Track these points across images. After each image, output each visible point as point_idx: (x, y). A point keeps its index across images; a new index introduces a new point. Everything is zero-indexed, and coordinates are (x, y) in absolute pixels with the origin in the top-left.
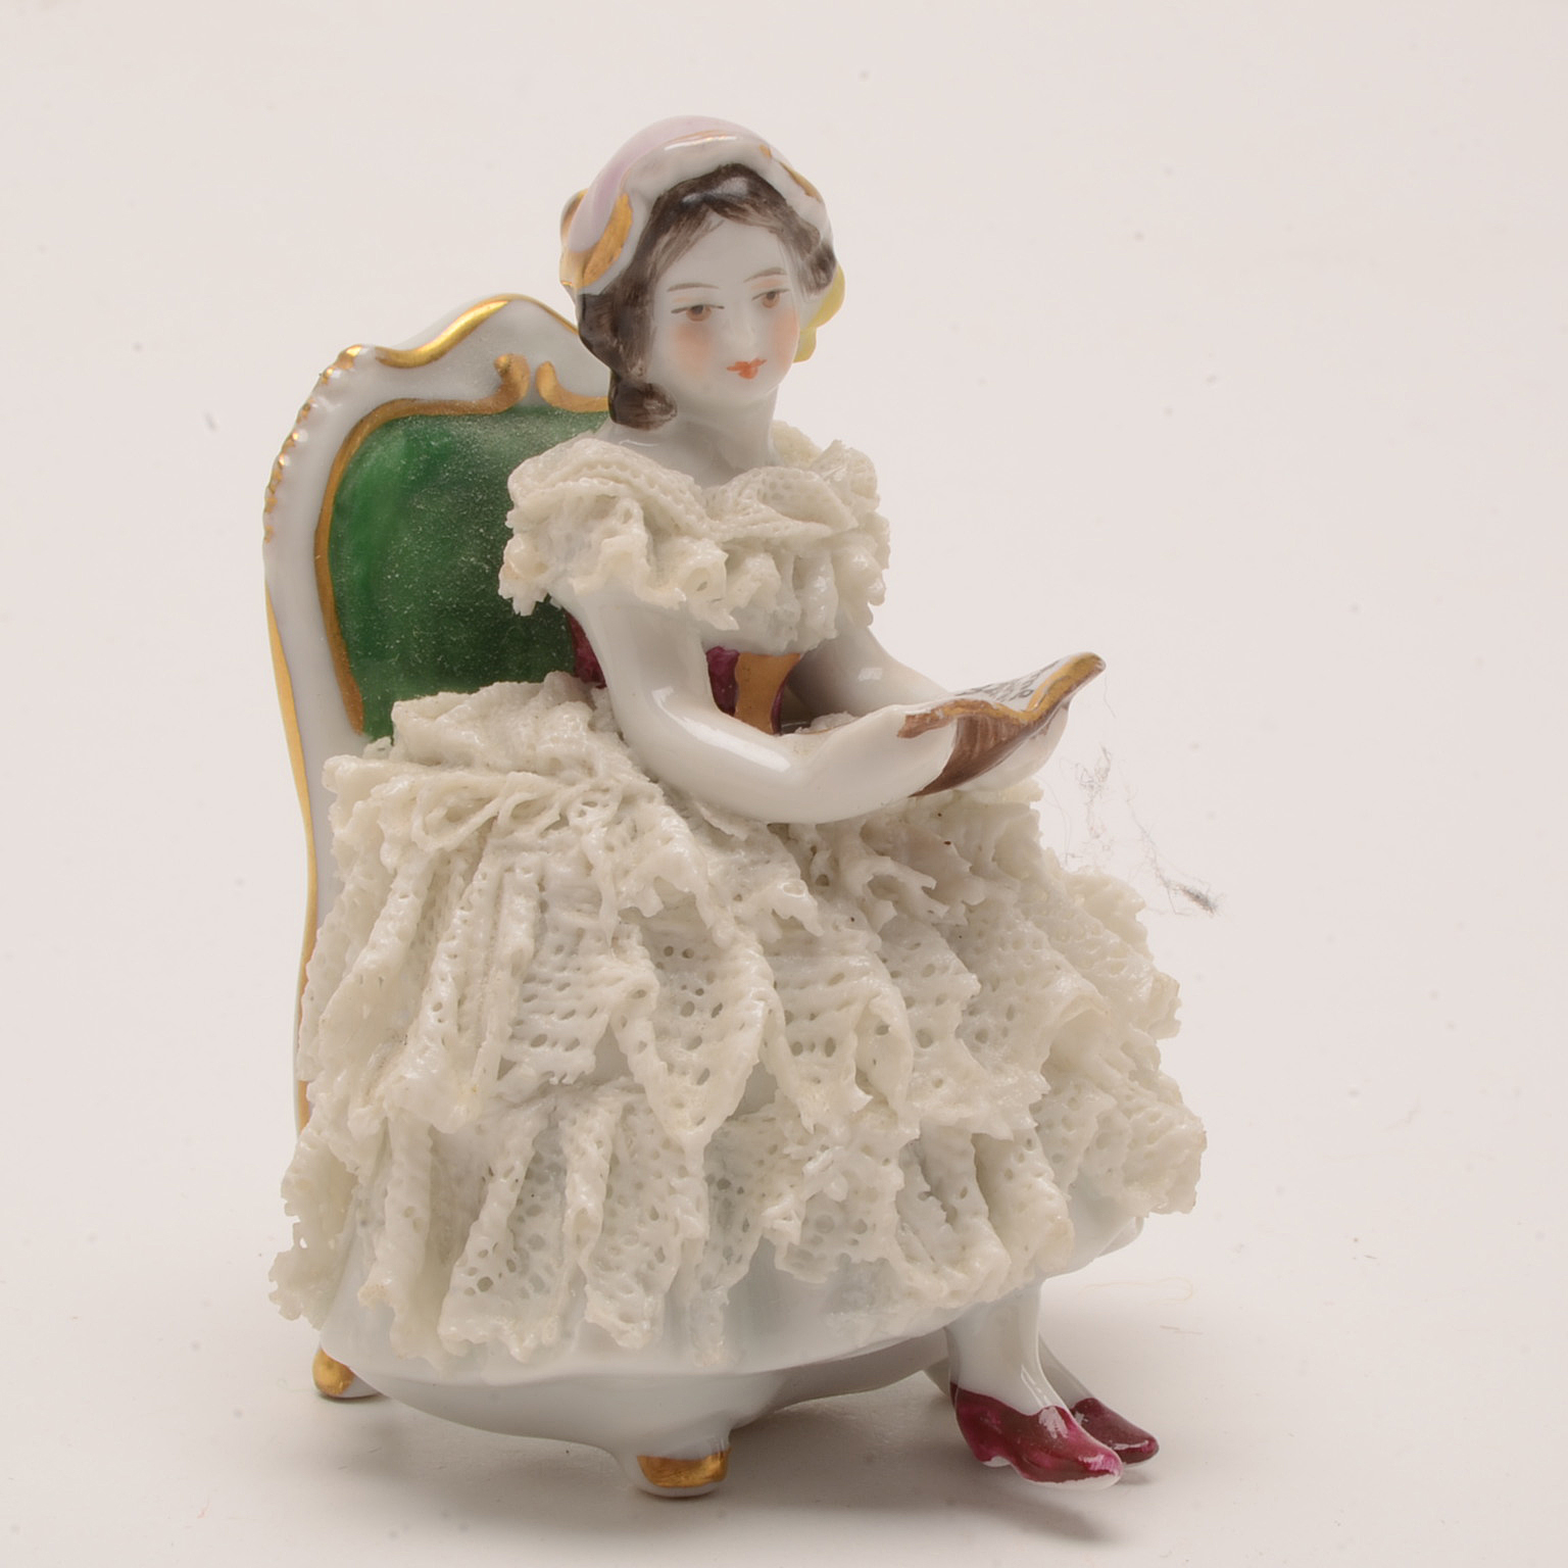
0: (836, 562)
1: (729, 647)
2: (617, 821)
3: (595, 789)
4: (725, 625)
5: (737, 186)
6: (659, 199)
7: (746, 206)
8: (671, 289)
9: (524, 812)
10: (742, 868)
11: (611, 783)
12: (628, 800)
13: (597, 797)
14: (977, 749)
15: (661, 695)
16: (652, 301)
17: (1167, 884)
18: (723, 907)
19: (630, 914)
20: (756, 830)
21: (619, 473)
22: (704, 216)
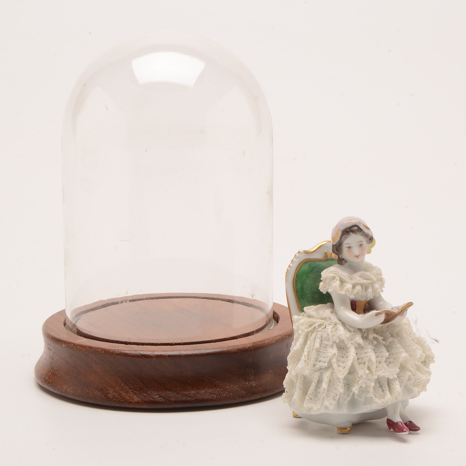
0: (373, 287)
1: (355, 300)
2: (334, 327)
3: (331, 322)
4: (352, 297)
5: (356, 228)
6: (343, 230)
7: (356, 232)
8: (345, 244)
9: (320, 326)
10: (353, 335)
11: (333, 321)
12: (336, 324)
13: (331, 324)
15: (342, 308)
16: (342, 246)
17: (431, 338)
18: (349, 341)
19: (334, 342)
20: (355, 329)
21: (336, 273)
22: (350, 233)
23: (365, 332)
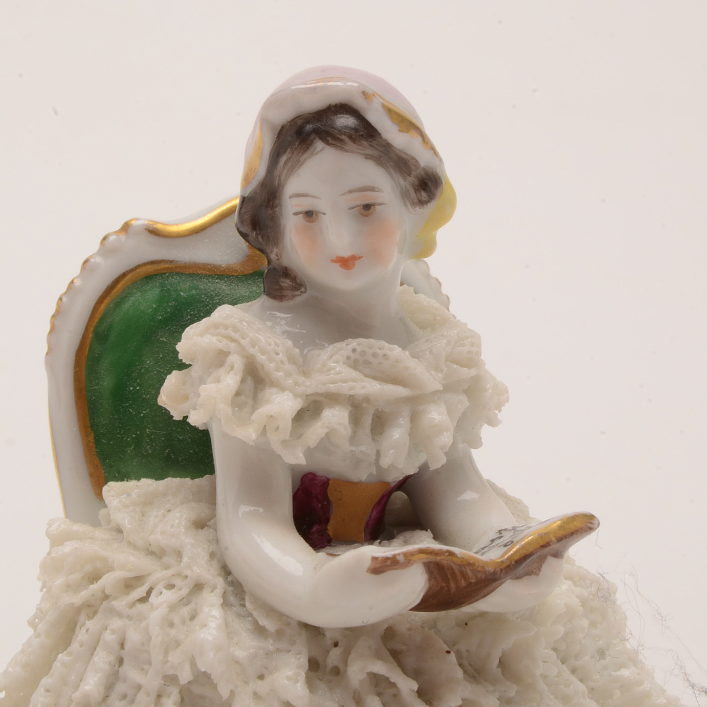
0: (414, 418)
2: (185, 601)
3: (178, 575)
4: (297, 458)
5: (345, 121)
6: (283, 127)
7: (343, 137)
10: (268, 654)
11: (188, 572)
12: (198, 587)
13: (178, 582)
14: (453, 585)
18: (246, 683)
19: (171, 679)
20: (288, 624)
21: (232, 334)
22: (312, 142)
23: (336, 645)
